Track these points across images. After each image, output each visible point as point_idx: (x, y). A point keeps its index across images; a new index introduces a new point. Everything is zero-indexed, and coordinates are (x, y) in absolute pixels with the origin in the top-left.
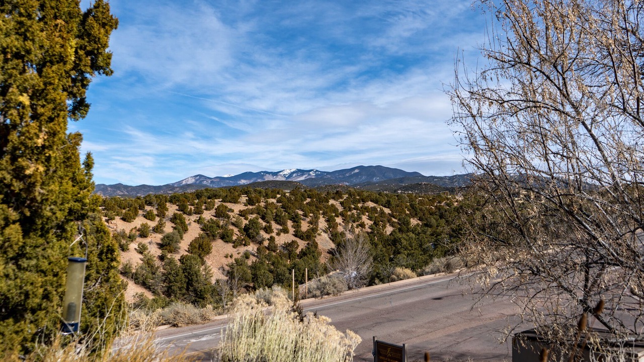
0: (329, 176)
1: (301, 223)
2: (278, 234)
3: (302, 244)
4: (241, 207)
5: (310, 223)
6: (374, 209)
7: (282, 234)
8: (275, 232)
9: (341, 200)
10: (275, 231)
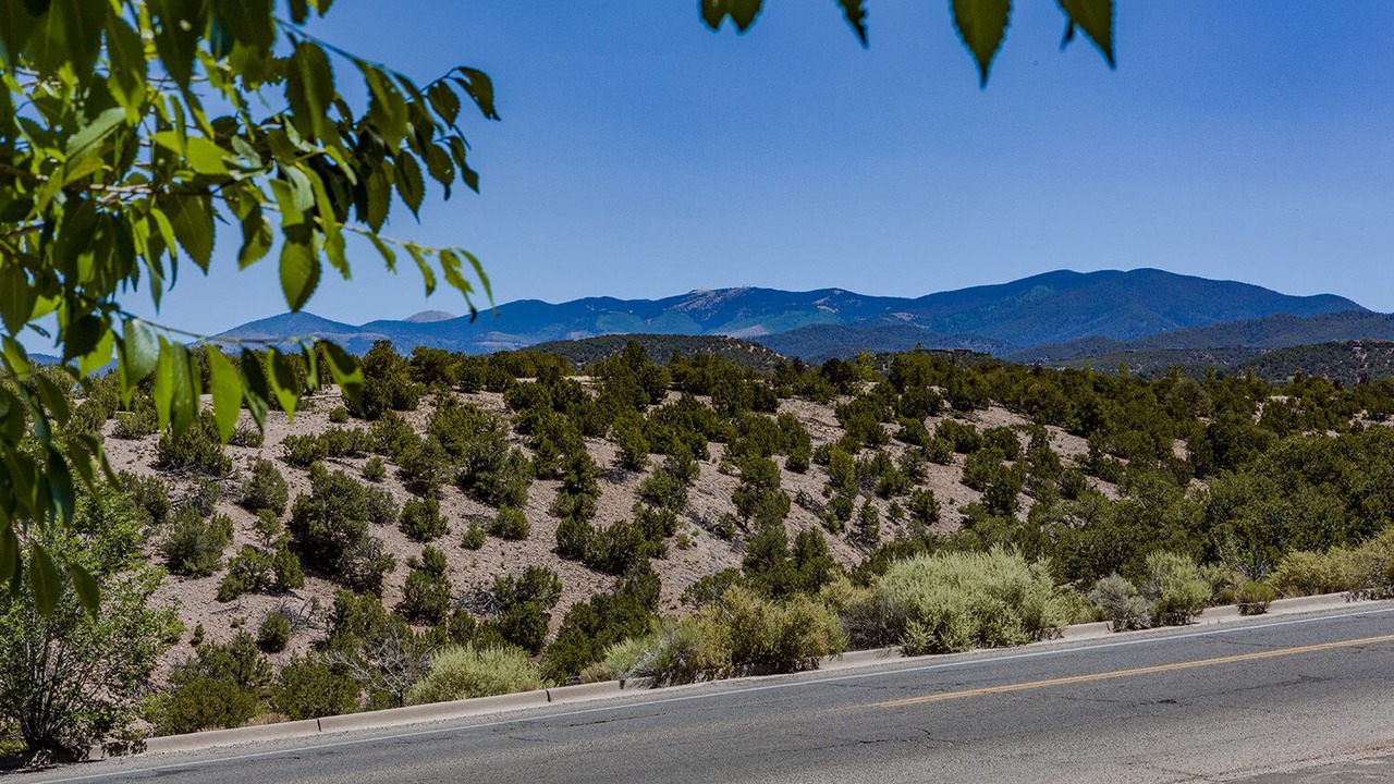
0: (905, 316)
1: (594, 494)
2: (472, 543)
3: (579, 586)
4: (314, 425)
5: (651, 496)
6: (1004, 441)
7: (492, 542)
8: (455, 531)
9: (844, 400)
10: (457, 527)
